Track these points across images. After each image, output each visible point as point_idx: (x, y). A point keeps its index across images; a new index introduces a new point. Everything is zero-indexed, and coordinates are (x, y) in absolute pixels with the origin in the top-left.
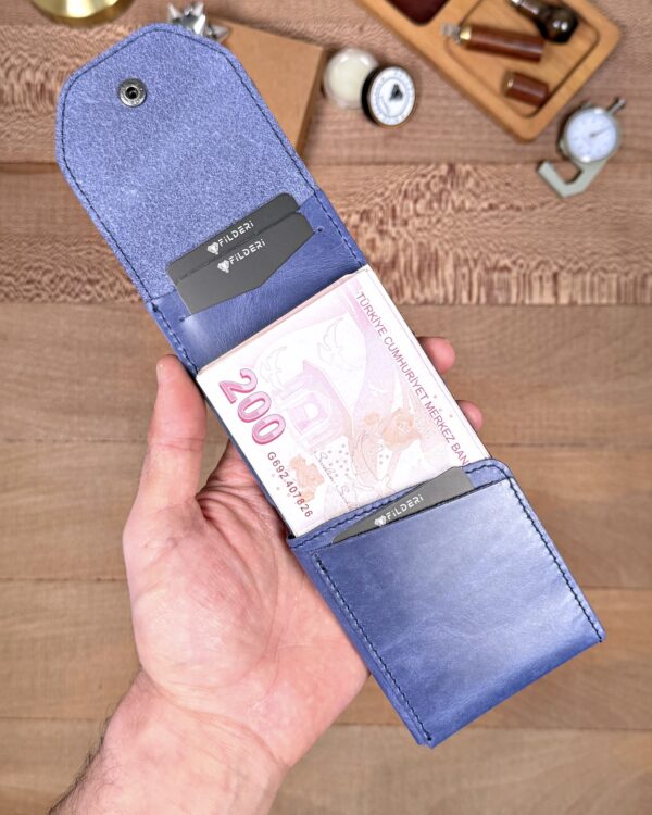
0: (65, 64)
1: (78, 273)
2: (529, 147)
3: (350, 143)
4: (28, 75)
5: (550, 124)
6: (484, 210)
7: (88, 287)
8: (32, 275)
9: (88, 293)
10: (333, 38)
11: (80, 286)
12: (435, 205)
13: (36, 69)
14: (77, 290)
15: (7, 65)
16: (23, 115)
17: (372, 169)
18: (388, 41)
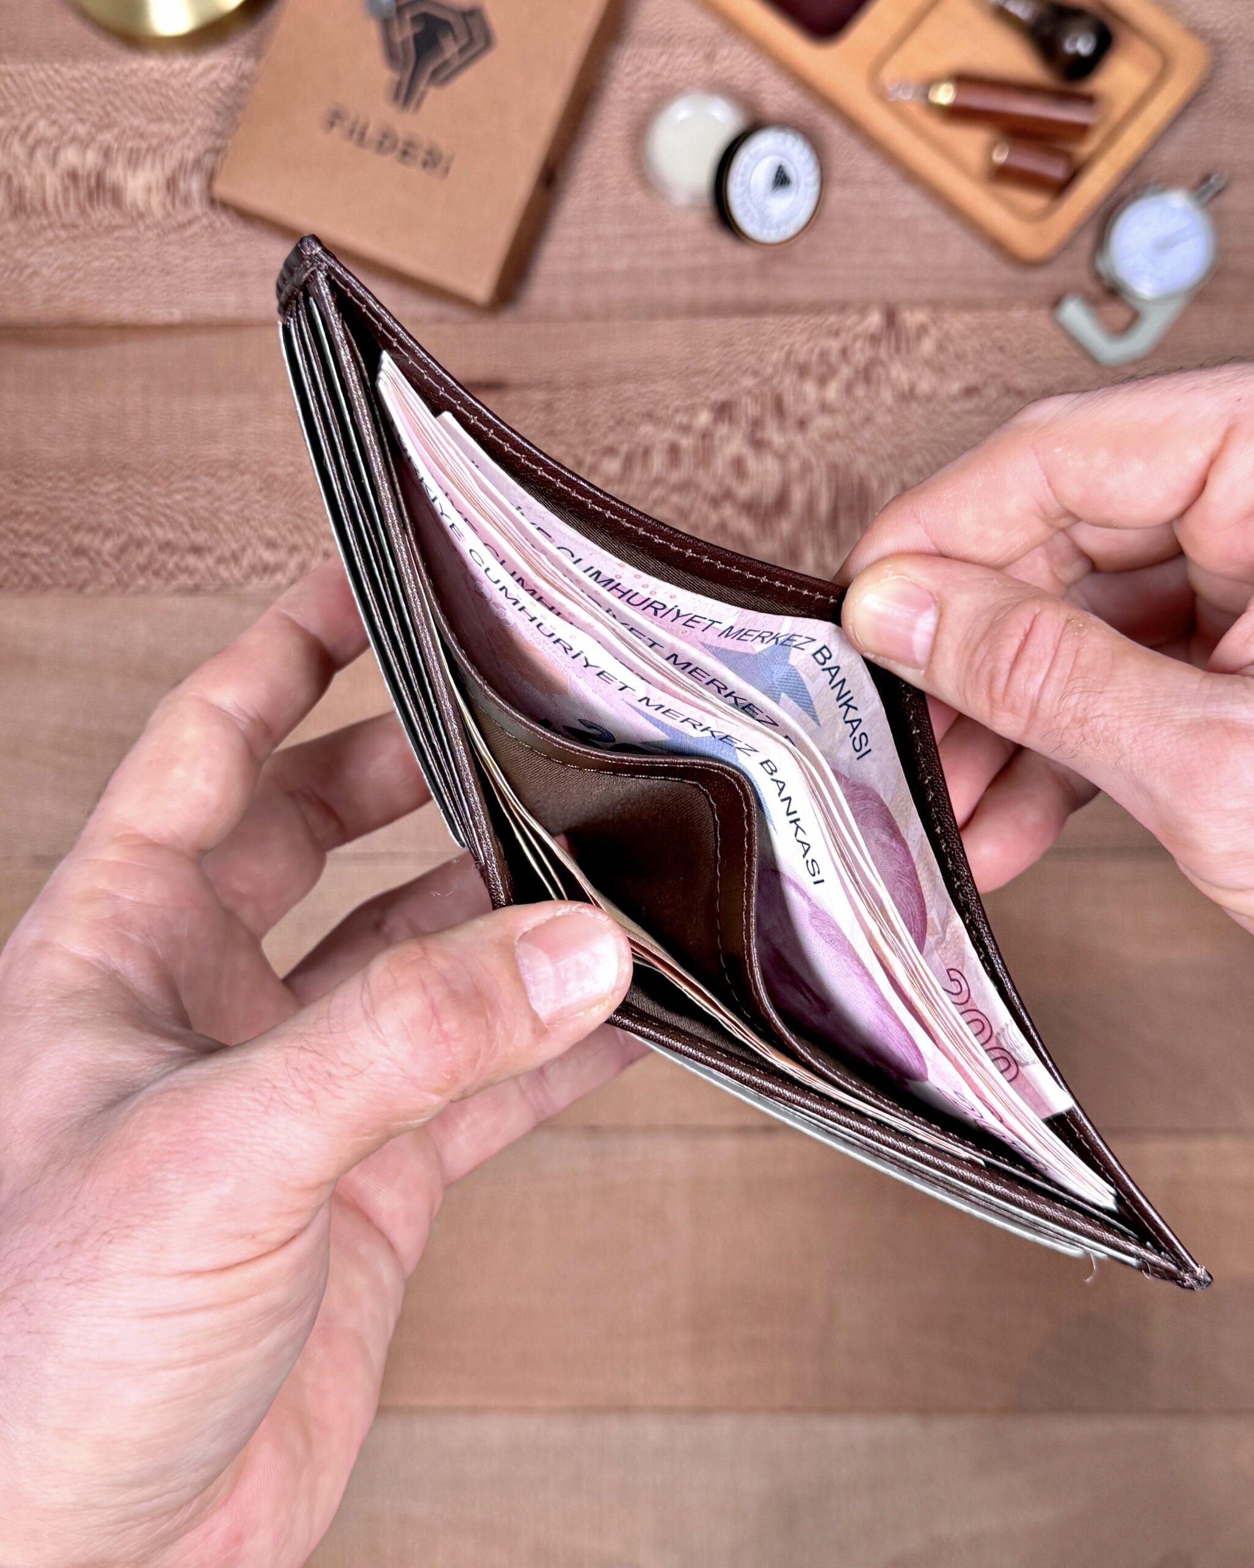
0: (142, 136)
1: (171, 536)
2: (1041, 276)
3: (694, 275)
4: (70, 156)
5: (1079, 229)
6: (954, 399)
7: (191, 560)
8: (83, 538)
9: (190, 571)
10: (658, 75)
11: (175, 558)
12: (860, 391)
13: (84, 144)
14: (171, 566)
15: (30, 140)
16: (63, 234)
17: (737, 324)
18: (762, 79)
